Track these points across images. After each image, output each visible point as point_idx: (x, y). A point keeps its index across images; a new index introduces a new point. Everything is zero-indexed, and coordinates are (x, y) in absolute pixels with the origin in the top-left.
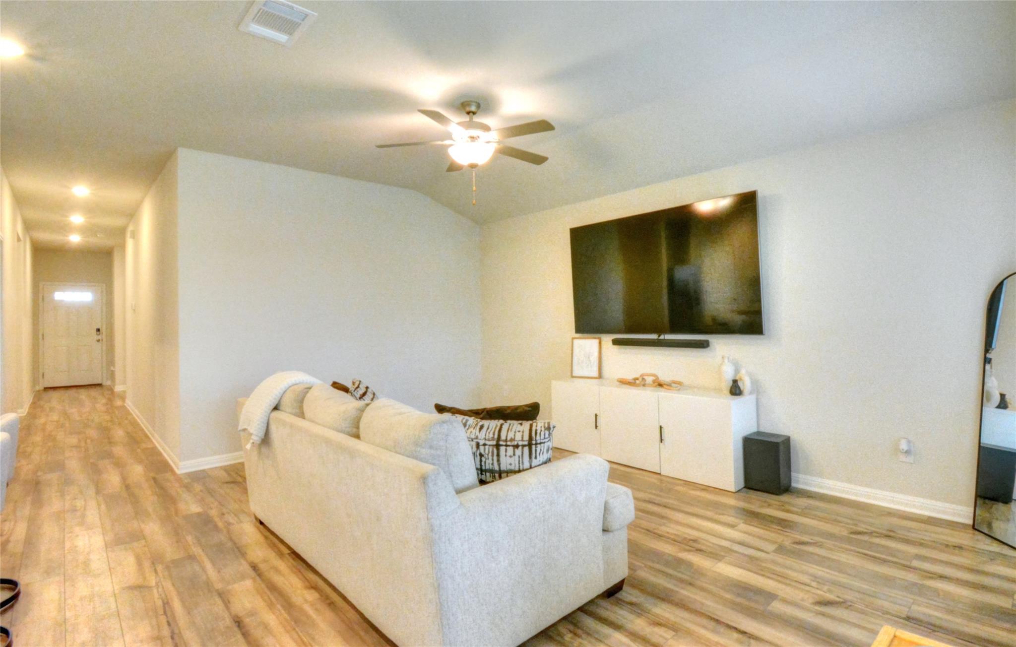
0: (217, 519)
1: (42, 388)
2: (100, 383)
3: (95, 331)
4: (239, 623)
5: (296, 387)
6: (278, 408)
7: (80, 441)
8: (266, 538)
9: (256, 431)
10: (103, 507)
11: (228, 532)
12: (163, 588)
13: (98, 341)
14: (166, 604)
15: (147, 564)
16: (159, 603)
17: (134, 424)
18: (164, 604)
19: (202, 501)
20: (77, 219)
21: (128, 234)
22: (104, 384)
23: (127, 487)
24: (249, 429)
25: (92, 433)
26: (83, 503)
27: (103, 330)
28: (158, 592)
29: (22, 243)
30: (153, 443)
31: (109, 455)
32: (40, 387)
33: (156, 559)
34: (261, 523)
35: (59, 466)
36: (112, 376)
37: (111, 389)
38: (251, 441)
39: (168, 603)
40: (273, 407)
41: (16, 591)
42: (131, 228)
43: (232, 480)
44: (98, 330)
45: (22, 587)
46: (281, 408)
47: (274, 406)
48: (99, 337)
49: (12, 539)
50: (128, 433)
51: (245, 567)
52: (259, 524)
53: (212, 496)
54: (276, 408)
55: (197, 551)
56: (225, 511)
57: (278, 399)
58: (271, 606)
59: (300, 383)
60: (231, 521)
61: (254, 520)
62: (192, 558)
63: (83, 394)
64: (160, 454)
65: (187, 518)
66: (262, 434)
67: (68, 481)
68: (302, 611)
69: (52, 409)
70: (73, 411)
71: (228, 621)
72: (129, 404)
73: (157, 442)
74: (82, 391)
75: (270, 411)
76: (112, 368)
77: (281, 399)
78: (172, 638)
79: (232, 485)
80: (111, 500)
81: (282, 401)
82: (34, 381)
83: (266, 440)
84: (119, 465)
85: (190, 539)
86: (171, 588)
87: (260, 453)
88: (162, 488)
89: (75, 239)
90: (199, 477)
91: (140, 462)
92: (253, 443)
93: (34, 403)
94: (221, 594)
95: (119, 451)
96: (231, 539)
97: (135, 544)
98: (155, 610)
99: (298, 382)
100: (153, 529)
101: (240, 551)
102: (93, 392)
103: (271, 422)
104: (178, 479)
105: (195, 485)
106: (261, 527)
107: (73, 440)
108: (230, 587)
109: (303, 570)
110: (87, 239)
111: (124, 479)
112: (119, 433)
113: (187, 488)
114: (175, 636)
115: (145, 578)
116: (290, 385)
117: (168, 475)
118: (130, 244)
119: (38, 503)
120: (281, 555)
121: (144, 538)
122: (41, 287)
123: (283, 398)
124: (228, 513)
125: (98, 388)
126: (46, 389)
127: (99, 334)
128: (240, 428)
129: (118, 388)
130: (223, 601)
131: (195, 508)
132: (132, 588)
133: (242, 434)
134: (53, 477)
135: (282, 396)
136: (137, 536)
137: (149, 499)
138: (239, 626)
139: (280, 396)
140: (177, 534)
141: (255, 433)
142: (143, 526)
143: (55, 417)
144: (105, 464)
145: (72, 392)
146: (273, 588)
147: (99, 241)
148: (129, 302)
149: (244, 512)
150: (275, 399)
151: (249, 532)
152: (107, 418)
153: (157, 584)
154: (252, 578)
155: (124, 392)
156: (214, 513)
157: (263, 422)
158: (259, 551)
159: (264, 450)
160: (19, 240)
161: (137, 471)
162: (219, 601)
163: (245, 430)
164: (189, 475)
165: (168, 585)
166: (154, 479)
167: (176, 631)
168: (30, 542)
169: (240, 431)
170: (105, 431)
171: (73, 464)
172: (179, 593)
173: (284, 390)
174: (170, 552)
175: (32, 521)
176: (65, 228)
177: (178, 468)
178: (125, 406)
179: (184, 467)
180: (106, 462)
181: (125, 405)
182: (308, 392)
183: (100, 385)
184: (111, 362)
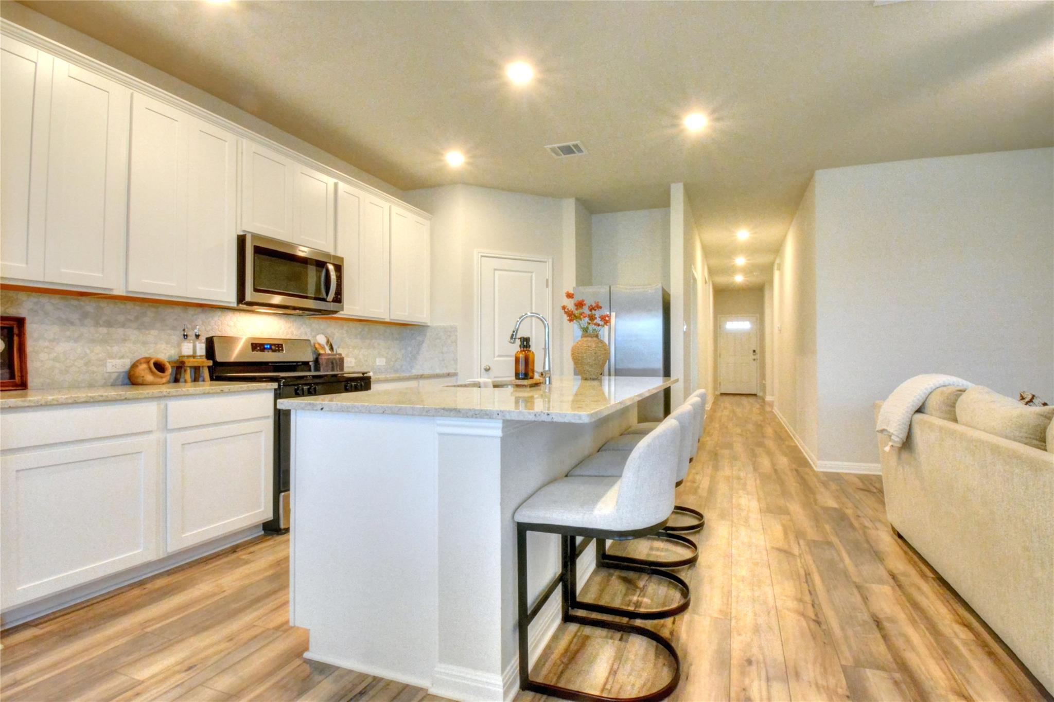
0: (852, 520)
1: (719, 394)
2: (755, 393)
3: (752, 351)
4: (878, 623)
5: (944, 389)
6: (923, 410)
7: (742, 431)
8: (906, 553)
9: (896, 430)
10: (758, 481)
11: (864, 533)
12: (805, 559)
13: (754, 360)
14: (808, 574)
15: (792, 537)
16: (802, 572)
17: (779, 424)
18: (806, 574)
19: (837, 498)
20: (740, 261)
21: (776, 267)
22: (758, 395)
23: (776, 471)
24: (888, 429)
25: (750, 427)
26: (745, 474)
27: (758, 351)
28: (801, 562)
29: (707, 284)
30: (795, 443)
31: (761, 445)
32: (718, 393)
33: (799, 535)
34: (900, 536)
35: (729, 446)
36: (763, 388)
37: (763, 399)
38: (891, 444)
39: (809, 574)
40: (916, 409)
41: (702, 521)
42: (777, 261)
43: (865, 488)
44: (754, 351)
45: (706, 519)
46: (926, 411)
47: (917, 407)
48: (755, 357)
49: (701, 486)
50: (776, 432)
51: (883, 572)
52: (897, 538)
53: (848, 498)
54: (920, 410)
55: (834, 540)
56: (859, 513)
57: (922, 401)
58: (913, 622)
59: (949, 385)
60: (867, 524)
61: (892, 532)
62: (830, 544)
63: (745, 400)
64: (800, 452)
65: (826, 509)
66: (903, 435)
67: (734, 458)
68: (951, 644)
69: (725, 408)
70: (738, 411)
71: (866, 617)
72: (776, 410)
73: (798, 441)
74: (743, 398)
75: (912, 413)
76: (764, 382)
77: (926, 400)
78: (813, 606)
79: (866, 493)
80: (764, 478)
81: (926, 402)
82: (715, 388)
83: (907, 443)
84: (769, 453)
85: (828, 527)
86: (811, 562)
87: (899, 458)
88: (802, 478)
89: (739, 279)
90: (836, 478)
91: (786, 455)
92: (892, 446)
93: (714, 403)
94: (858, 587)
95: (770, 443)
96: (868, 542)
97: (783, 516)
98: (799, 576)
99: (947, 384)
100: (795, 508)
101: (878, 556)
102: (751, 400)
103: (913, 423)
104: (816, 474)
105: (831, 483)
106: (899, 540)
107: (739, 430)
108: (867, 585)
109: (951, 601)
110: (746, 279)
111: (773, 465)
112: (769, 431)
113: (825, 484)
114: (816, 606)
115: (790, 546)
116: (938, 386)
117: (807, 470)
118: (777, 274)
119: (716, 468)
120: (923, 576)
121: (789, 514)
122: (718, 318)
123: (928, 400)
124: (864, 517)
125: (754, 397)
126: (722, 394)
127: (755, 355)
128: (879, 428)
129: (768, 398)
130: (862, 595)
131: (832, 503)
132: (780, 550)
133: (879, 435)
134: (726, 452)
135: (927, 398)
136: (784, 511)
137: (792, 484)
138: (878, 626)
139: (924, 397)
140: (816, 519)
141: (895, 433)
142: (788, 504)
143: (726, 413)
144: (759, 450)
145: (737, 398)
146: (916, 605)
147: (755, 279)
148: (777, 325)
149: (880, 521)
150: (918, 400)
151: (886, 541)
152: (761, 418)
153: (800, 555)
154: (891, 586)
155: (773, 402)
156: (849, 512)
157: (905, 424)
158: (898, 563)
159: (905, 455)
160: (706, 282)
161: (783, 461)
162: (855, 591)
163: (882, 431)
164: (826, 474)
165: (809, 559)
166: (797, 470)
167: (816, 602)
168: (711, 491)
169: (878, 431)
170: (759, 427)
171: (739, 447)
172: (819, 571)
173: (930, 390)
174: (812, 534)
175: (713, 478)
176: (732, 270)
177: (816, 466)
178: (773, 412)
179: (822, 465)
180: (761, 449)
181: (773, 410)
182: (961, 395)
183: (755, 395)
184: (763, 376)
